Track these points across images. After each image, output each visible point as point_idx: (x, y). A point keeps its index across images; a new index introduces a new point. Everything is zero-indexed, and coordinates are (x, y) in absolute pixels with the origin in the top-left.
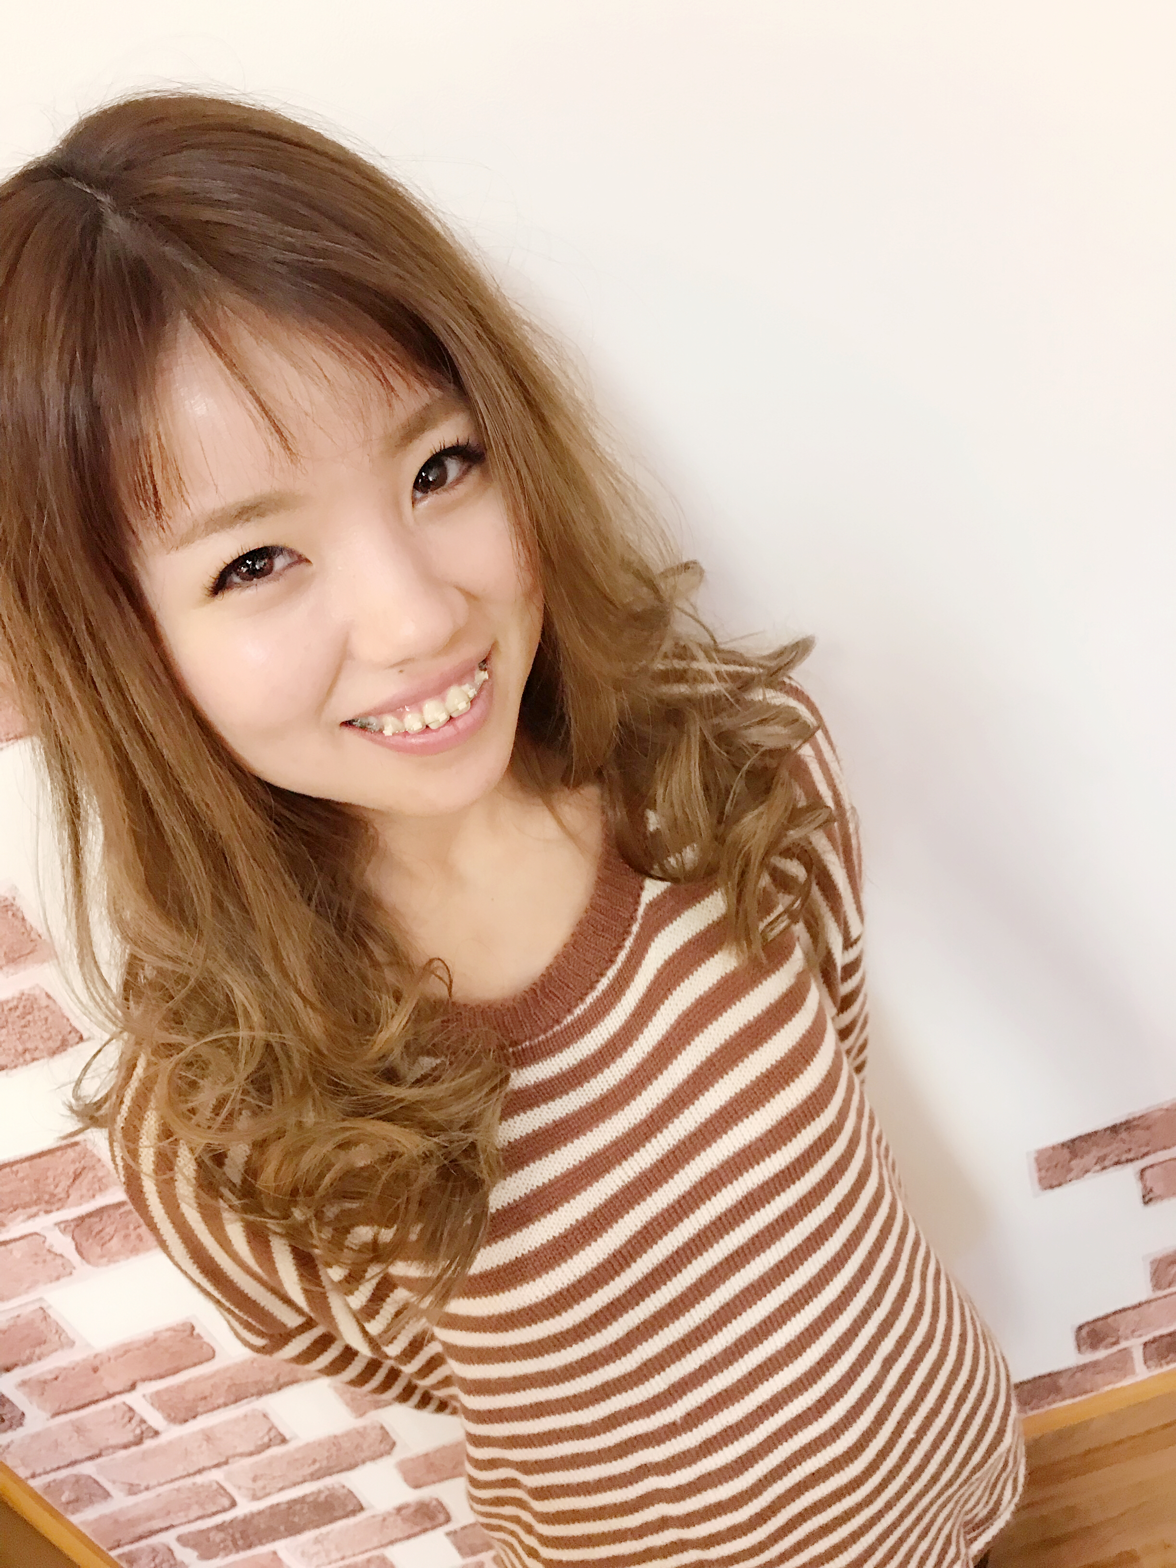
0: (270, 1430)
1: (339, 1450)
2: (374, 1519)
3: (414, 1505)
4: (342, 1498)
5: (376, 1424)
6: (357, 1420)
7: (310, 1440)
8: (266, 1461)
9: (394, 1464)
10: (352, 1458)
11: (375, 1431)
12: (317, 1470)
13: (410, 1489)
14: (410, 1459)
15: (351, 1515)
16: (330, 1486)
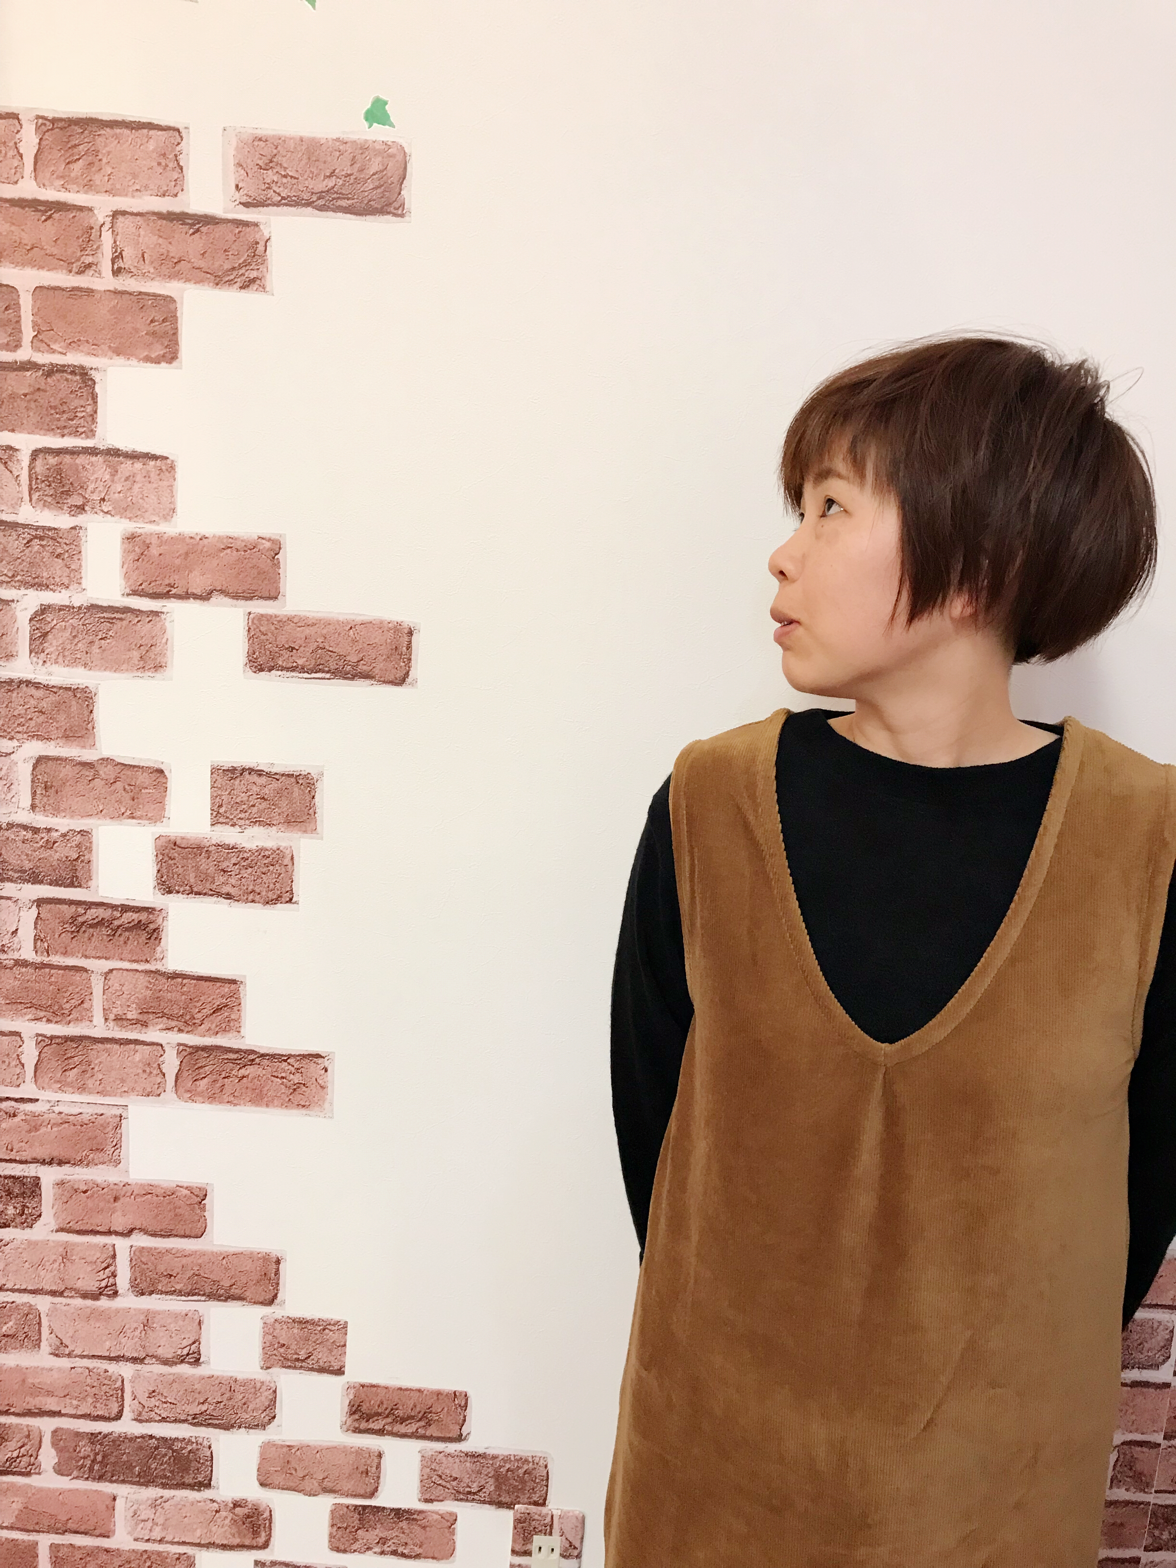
0: (194, 1343)
1: (230, 1399)
2: (211, 1505)
3: (250, 1506)
4: (201, 1461)
5: (272, 1385)
6: (261, 1371)
7: (216, 1374)
8: (172, 1377)
9: (260, 1444)
10: (234, 1416)
11: (267, 1393)
12: (202, 1413)
13: (257, 1484)
14: (275, 1445)
15: (196, 1488)
16: (200, 1440)
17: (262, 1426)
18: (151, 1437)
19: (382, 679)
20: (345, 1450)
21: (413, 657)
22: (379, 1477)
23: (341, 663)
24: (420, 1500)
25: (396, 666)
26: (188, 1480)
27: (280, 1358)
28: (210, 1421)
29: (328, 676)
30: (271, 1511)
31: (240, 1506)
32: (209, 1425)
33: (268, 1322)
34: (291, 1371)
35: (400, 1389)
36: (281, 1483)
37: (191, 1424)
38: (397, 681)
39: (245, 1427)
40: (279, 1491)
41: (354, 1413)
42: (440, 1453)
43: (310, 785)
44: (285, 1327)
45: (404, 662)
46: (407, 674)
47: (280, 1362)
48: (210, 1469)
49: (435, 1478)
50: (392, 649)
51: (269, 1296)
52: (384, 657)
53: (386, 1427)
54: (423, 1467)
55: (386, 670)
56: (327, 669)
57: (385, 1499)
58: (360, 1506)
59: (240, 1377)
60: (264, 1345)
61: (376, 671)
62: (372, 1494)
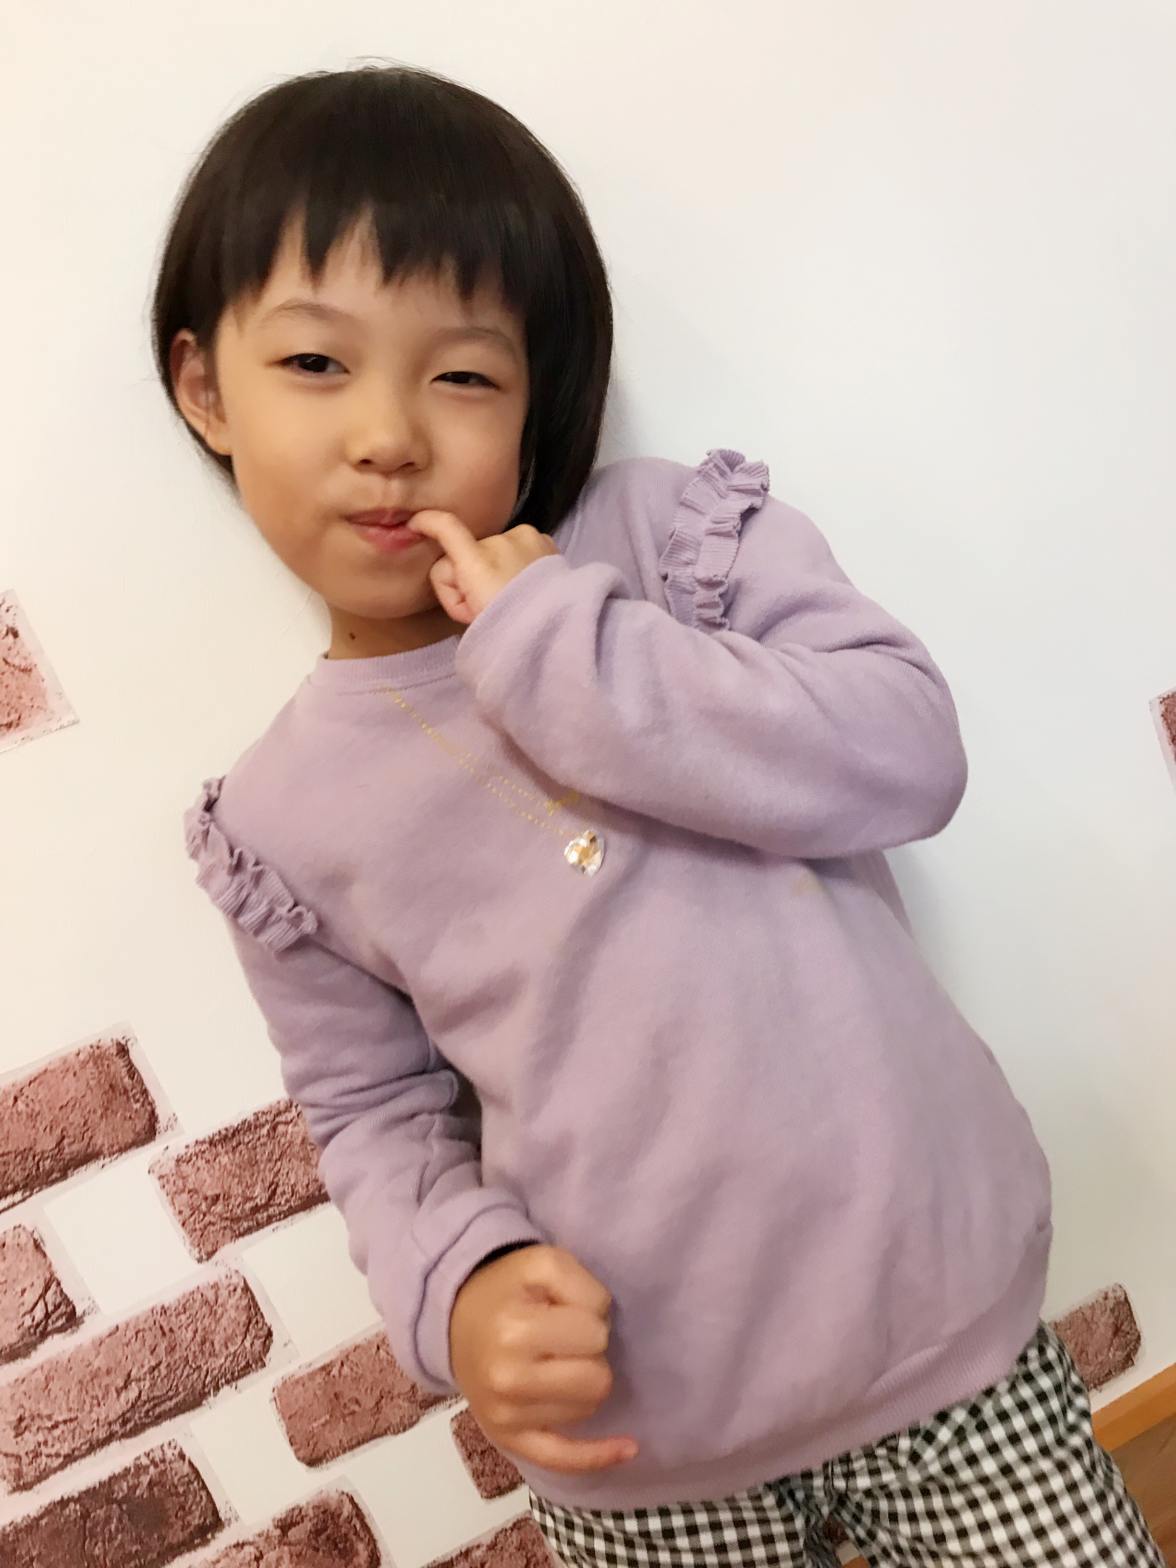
0: (47, 1288)
1: (171, 1350)
2: (241, 1555)
3: (311, 1513)
4: (181, 1490)
5: (235, 1280)
6: (201, 1266)
7: (120, 1320)
8: (40, 1376)
9: (270, 1395)
10: (196, 1375)
11: (232, 1301)
12: (133, 1406)
13: (302, 1467)
14: (297, 1382)
15: (197, 1541)
16: (158, 1455)
17: (258, 1361)
18: (63, 1503)
26: (176, 1535)
27: (224, 1224)
28: (158, 1410)
30: (352, 1500)
31: (293, 1524)
32: (158, 1420)
33: (165, 1171)
34: (256, 1235)
36: (345, 1440)
37: (126, 1436)
39: (228, 1382)
40: (348, 1454)
44: (201, 1163)
47: (228, 1231)
48: (203, 1493)
51: (141, 1124)
59: (170, 1297)
60: (182, 1218)
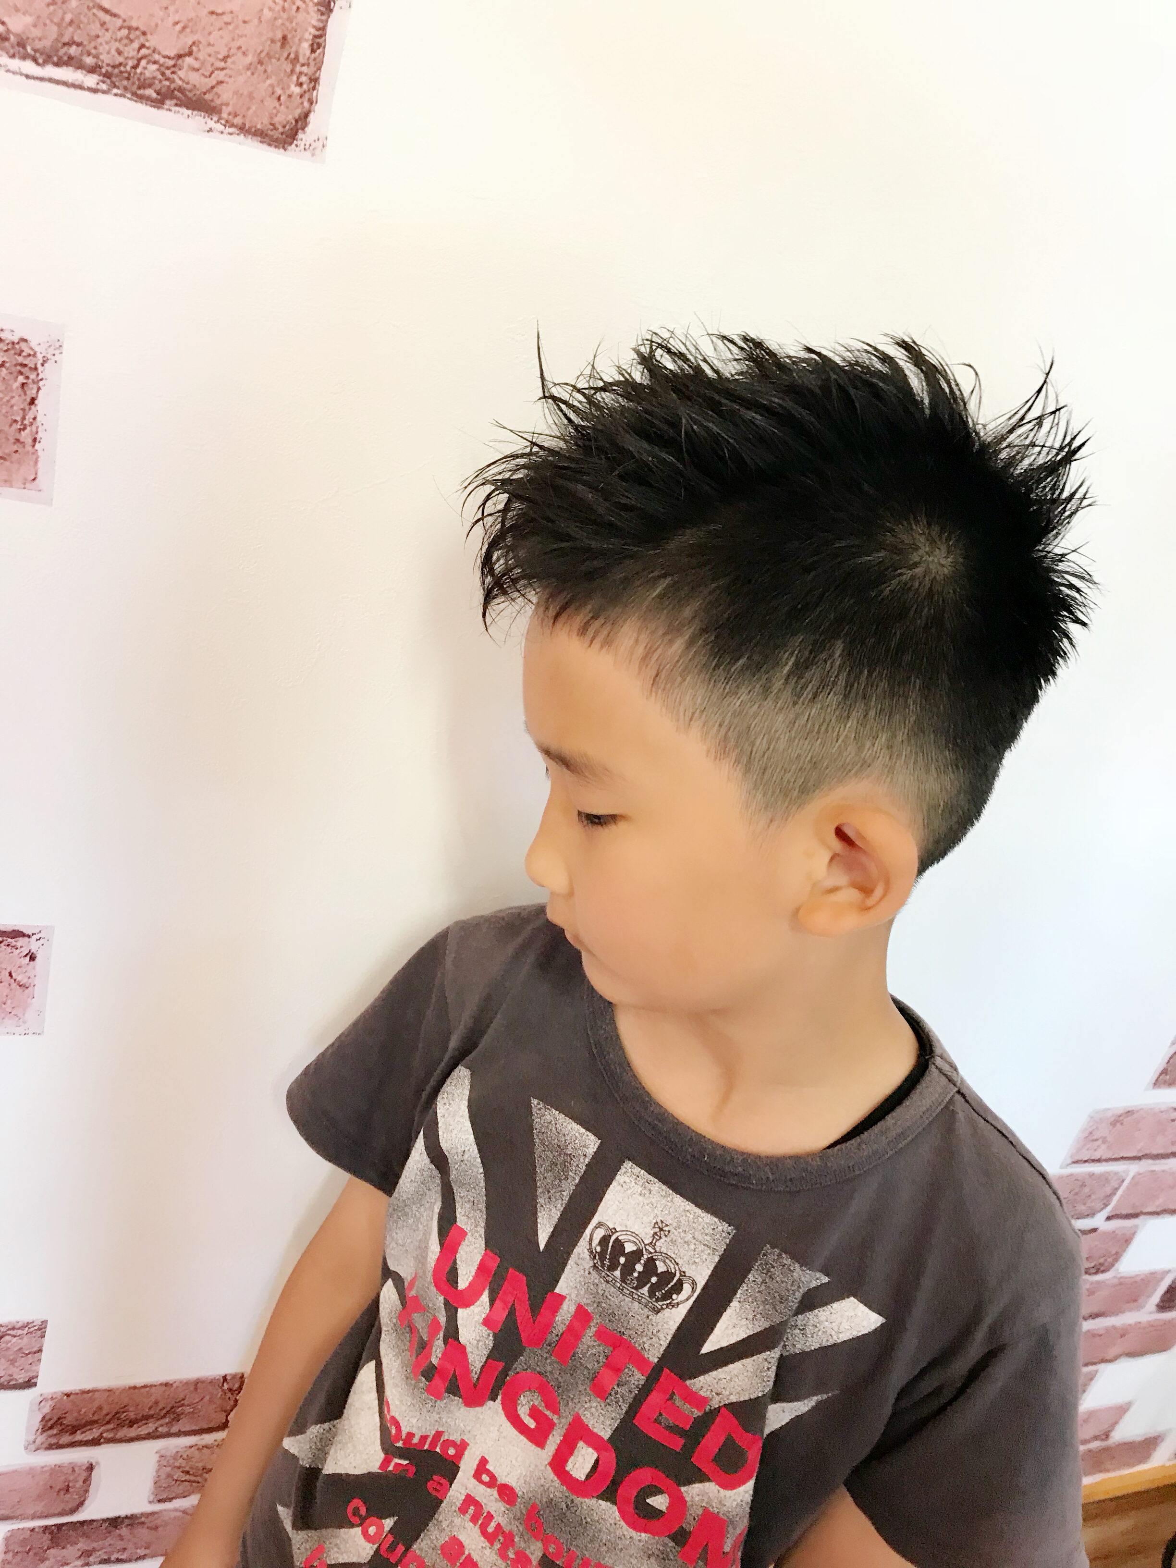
19: (238, 121)
20: (31, 1472)
21: (324, 75)
22: (87, 1491)
23: (131, 51)
24: (150, 1502)
25: (279, 91)
29: (91, 80)
35: (135, 1388)
38: (276, 134)
41: (51, 1428)
42: (191, 1447)
43: (25, 370)
45: (301, 85)
46: (302, 121)
49: (178, 1475)
50: (273, 41)
52: (250, 58)
53: (104, 1435)
54: (160, 1466)
55: (251, 97)
56: (89, 61)
57: (93, 1510)
58: (55, 1525)
61: (225, 94)
62: (73, 1511)
